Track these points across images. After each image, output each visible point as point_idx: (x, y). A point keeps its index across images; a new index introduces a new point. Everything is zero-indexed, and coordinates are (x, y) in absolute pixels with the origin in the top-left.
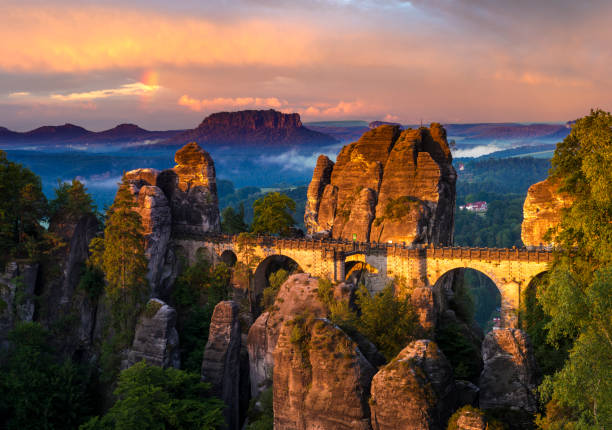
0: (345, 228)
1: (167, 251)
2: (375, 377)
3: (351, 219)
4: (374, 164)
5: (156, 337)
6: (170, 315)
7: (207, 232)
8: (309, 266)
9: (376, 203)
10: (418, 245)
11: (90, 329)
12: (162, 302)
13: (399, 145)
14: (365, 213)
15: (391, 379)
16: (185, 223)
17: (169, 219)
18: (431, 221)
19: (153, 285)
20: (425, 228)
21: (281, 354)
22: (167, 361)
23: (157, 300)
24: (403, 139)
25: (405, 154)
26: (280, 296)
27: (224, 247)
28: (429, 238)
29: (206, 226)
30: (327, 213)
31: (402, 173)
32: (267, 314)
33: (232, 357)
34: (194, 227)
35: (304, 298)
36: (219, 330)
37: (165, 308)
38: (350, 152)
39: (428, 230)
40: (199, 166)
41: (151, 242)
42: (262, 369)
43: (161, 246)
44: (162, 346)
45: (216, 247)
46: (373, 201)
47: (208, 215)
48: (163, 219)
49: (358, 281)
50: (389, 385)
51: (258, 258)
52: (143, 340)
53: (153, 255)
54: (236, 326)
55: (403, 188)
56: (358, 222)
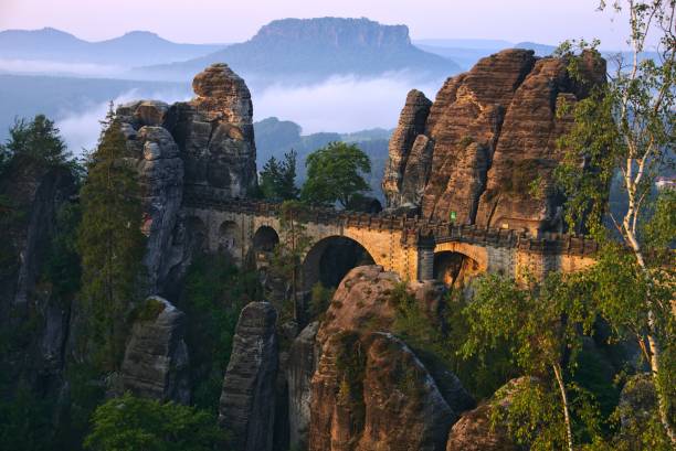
0: (441, 201)
1: (177, 226)
2: (454, 427)
3: (450, 189)
4: (489, 108)
5: (154, 354)
6: (176, 321)
7: (237, 199)
8: (384, 256)
9: (489, 167)
10: (548, 234)
11: (59, 342)
12: (166, 302)
13: (530, 80)
14: (471, 180)
15: (475, 432)
16: (205, 183)
17: (180, 177)
19: (154, 275)
20: (559, 209)
21: (322, 383)
22: (169, 390)
23: (159, 299)
24: (538, 71)
25: (538, 95)
26: (337, 297)
27: (259, 221)
29: (236, 188)
30: (416, 178)
31: (531, 123)
32: (315, 323)
33: (263, 386)
34: (217, 191)
35: (371, 302)
36: (247, 345)
37: (170, 308)
38: (457, 86)
40: (229, 100)
41: (152, 211)
42: (306, 406)
43: (167, 217)
44: (164, 368)
45: (248, 220)
46: (483, 163)
47: (240, 172)
48: (171, 176)
50: (472, 441)
51: (309, 240)
52: (136, 358)
53: (154, 231)
54: (271, 340)
55: (530, 146)
56: (459, 193)
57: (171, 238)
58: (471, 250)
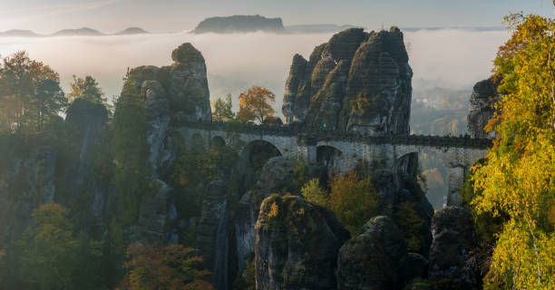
0: (317, 117)
1: (166, 138)
2: (341, 250)
3: (322, 110)
4: (341, 63)
5: (158, 213)
6: (169, 193)
7: (201, 120)
8: (286, 150)
9: (343, 96)
10: (379, 132)
12: (163, 183)
13: (363, 45)
14: (334, 104)
15: (354, 252)
16: (181, 112)
17: (168, 109)
18: (390, 112)
19: (155, 167)
20: (385, 118)
21: (261, 228)
22: (167, 234)
23: (158, 180)
24: (367, 40)
25: (369, 54)
26: (262, 176)
27: (215, 133)
28: (388, 126)
29: (199, 114)
30: (301, 104)
32: (250, 192)
33: (222, 231)
34: (189, 116)
35: (282, 178)
36: (210, 207)
37: (165, 186)
38: (321, 51)
39: (387, 120)
40: (193, 64)
41: (153, 129)
42: (247, 242)
43: (161, 133)
44: (163, 222)
45: (207, 133)
46: (340, 94)
47: (201, 105)
48: (162, 109)
49: (328, 163)
50: (352, 258)
51: (243, 143)
52: (147, 217)
53: (154, 141)
54: (225, 203)
55: (365, 83)
56: (327, 112)
57: (163, 146)
58: (336, 145)
